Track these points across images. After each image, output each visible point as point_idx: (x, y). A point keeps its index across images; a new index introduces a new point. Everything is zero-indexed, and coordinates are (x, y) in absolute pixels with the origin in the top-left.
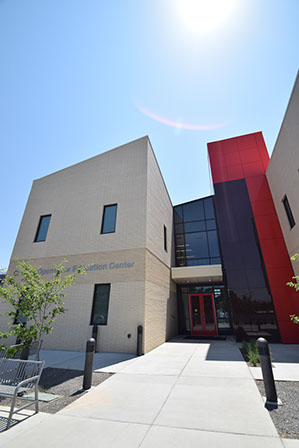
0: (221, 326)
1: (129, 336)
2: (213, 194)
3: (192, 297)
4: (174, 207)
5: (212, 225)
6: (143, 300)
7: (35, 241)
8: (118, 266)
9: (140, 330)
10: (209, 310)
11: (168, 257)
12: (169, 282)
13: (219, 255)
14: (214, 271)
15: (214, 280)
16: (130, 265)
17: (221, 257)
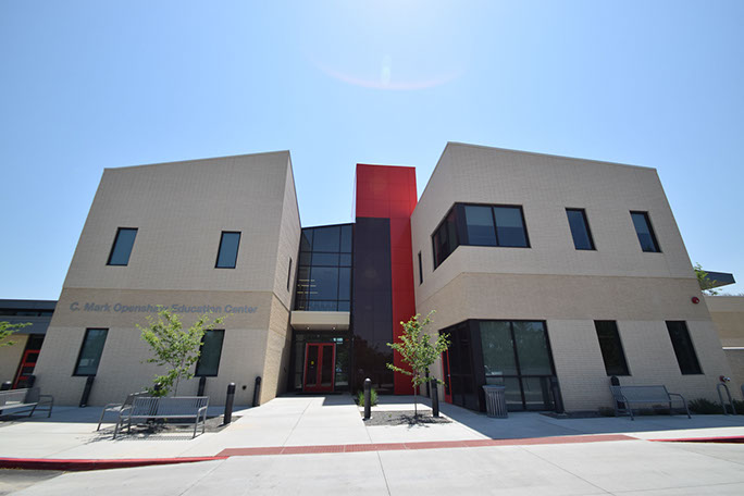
0: (338, 384)
1: (244, 388)
2: (354, 221)
3: (310, 347)
4: (302, 229)
5: (347, 260)
6: (265, 350)
7: (108, 264)
8: (236, 310)
9: (258, 381)
10: (328, 363)
11: (288, 298)
12: (286, 328)
13: (349, 299)
14: (340, 319)
15: (339, 328)
16: (251, 310)
17: (352, 301)
